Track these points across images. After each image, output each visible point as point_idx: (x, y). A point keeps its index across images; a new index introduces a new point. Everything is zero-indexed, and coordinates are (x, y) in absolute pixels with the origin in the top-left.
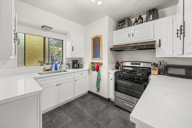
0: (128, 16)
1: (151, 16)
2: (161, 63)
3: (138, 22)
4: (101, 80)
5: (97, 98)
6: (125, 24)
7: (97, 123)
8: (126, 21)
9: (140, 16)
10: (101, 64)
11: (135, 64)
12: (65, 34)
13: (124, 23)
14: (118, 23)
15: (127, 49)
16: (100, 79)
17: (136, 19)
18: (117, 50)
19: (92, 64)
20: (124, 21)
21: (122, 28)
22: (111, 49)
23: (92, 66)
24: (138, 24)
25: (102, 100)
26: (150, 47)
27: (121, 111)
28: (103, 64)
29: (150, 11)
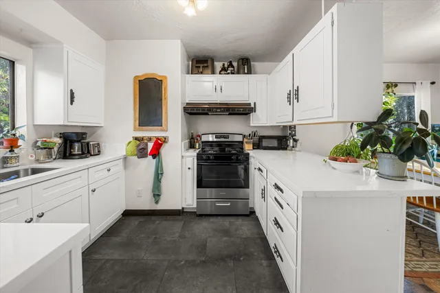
0: (211, 55)
1: (246, 67)
2: (255, 134)
3: (229, 71)
4: (164, 174)
5: (153, 218)
6: (207, 67)
7: (186, 261)
8: (209, 63)
9: (231, 62)
10: (165, 140)
11: (221, 137)
12: (30, 43)
13: (206, 65)
14: (195, 62)
15: (216, 111)
16: (162, 174)
17: (224, 65)
18: (193, 111)
19: (138, 142)
20: (206, 61)
21: (202, 73)
22: (185, 109)
23: (138, 146)
24: (228, 73)
25: (168, 217)
26: (243, 111)
27: (212, 219)
28: (170, 140)
29: (243, 59)
